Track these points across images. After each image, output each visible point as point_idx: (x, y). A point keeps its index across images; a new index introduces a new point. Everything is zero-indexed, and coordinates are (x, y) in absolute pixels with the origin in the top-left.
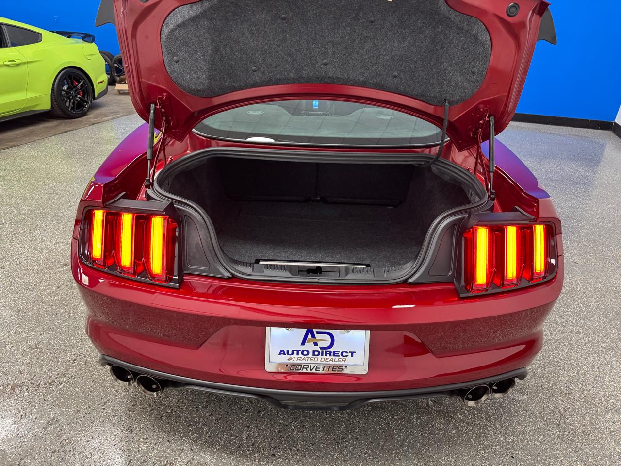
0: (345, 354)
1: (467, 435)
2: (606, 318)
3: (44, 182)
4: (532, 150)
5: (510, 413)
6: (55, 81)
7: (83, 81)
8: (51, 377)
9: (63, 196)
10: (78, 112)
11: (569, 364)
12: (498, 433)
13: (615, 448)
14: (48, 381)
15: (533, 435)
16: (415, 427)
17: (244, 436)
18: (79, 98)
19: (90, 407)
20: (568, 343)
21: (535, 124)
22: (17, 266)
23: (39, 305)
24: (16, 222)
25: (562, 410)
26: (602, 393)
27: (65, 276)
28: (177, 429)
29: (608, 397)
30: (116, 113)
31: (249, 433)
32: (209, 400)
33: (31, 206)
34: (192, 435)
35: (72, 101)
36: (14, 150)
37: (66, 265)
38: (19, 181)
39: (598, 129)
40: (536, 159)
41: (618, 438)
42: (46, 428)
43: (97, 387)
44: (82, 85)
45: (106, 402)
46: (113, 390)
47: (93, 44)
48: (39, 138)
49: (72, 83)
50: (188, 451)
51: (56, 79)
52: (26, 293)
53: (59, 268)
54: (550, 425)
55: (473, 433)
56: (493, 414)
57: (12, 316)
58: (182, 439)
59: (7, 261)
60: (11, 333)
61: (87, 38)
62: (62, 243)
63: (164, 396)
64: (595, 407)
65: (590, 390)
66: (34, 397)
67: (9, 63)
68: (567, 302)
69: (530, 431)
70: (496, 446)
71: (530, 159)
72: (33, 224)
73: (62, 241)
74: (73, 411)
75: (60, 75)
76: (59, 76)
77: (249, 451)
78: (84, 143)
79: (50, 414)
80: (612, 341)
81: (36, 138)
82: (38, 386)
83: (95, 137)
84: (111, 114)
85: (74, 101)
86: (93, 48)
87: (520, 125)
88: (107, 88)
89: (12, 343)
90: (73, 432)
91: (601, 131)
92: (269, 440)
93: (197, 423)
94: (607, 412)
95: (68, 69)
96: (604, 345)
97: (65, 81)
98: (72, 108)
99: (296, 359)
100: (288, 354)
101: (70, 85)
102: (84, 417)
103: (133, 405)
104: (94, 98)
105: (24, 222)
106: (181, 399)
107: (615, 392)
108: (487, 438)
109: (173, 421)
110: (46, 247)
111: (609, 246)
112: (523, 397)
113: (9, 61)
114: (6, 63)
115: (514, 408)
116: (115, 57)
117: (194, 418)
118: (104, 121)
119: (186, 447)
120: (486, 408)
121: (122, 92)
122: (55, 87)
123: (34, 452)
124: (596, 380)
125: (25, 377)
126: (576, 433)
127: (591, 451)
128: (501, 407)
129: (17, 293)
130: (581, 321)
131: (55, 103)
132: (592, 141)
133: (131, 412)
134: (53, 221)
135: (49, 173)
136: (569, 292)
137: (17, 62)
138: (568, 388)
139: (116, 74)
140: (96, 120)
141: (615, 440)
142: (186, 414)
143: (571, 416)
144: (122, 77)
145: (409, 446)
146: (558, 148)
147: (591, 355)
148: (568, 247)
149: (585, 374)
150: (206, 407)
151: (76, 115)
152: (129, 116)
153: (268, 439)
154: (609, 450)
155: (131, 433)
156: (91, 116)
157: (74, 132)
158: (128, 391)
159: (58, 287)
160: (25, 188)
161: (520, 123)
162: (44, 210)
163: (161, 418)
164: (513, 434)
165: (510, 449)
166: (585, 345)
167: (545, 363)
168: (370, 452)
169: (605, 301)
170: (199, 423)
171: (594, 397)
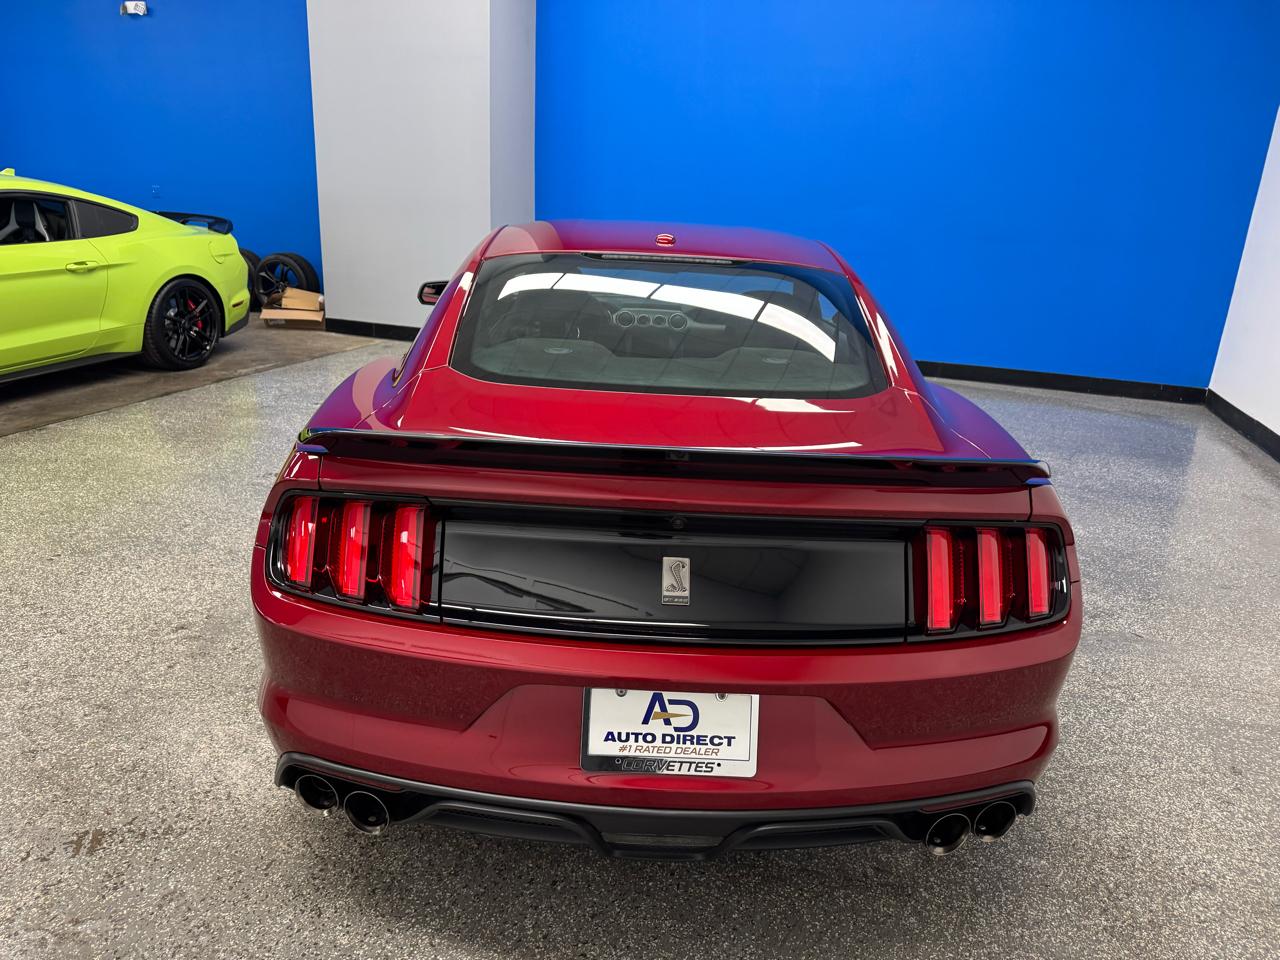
0: (716, 741)
1: (937, 925)
2: (1192, 730)
3: (132, 483)
4: (1055, 438)
5: (1015, 889)
6: (154, 300)
7: (205, 302)
8: (165, 820)
9: (169, 507)
10: (192, 357)
11: (1124, 808)
12: (995, 923)
13: (1207, 949)
14: (160, 827)
15: (1059, 927)
16: (841, 910)
17: (528, 924)
18: (195, 332)
19: (240, 872)
20: (1123, 772)
21: (1059, 392)
22: (90, 629)
23: (136, 698)
24: (83, 552)
25: (1111, 885)
26: (1185, 857)
27: (181, 648)
28: (404, 910)
29: (1196, 864)
30: (263, 361)
31: (537, 919)
32: (462, 862)
33: (109, 525)
34: (431, 920)
35: (182, 337)
36: (70, 425)
37: (183, 628)
38: (83, 480)
39: (1178, 401)
40: (1061, 454)
41: (1214, 932)
42: (160, 907)
43: (251, 839)
44: (203, 309)
45: (271, 864)
46: (281, 844)
47: (230, 235)
48: (116, 404)
49: (186, 305)
50: (425, 947)
51: (156, 296)
52: (111, 677)
53: (169, 633)
54: (1090, 909)
55: (949, 923)
56: (985, 891)
57: (86, 715)
58: (413, 926)
59: (71, 620)
60: (86, 744)
61: (218, 225)
62: (173, 590)
63: (378, 855)
64: (1172, 881)
65: (1163, 852)
66: (135, 853)
67: (74, 267)
68: (1121, 703)
69: (1053, 920)
70: (990, 943)
71: (1050, 453)
72: (115, 556)
73: (172, 586)
74: (209, 878)
75: (166, 289)
76: (163, 293)
77: (538, 947)
78: (205, 414)
79: (168, 882)
80: (1203, 770)
81: (111, 405)
82: (143, 835)
83: (225, 404)
84: (254, 364)
85: (185, 338)
86: (228, 243)
87: (1031, 393)
88: (247, 316)
89: (89, 762)
90: (212, 913)
91: (1185, 405)
92: (575, 930)
93: (440, 901)
94: (1193, 889)
95: (183, 280)
96: (1188, 776)
97: (173, 302)
98: (182, 351)
99: (633, 749)
100: (620, 740)
101: (182, 309)
102: (231, 888)
103: (321, 870)
104: (223, 333)
105: (99, 553)
106: (409, 859)
107: (1208, 857)
108: (974, 931)
109: (395, 894)
110: (142, 596)
111: (1198, 607)
112: (1039, 863)
113: (76, 264)
114: (69, 267)
115: (1023, 881)
116: (263, 261)
117: (435, 891)
118: (240, 375)
119: (422, 940)
120: (972, 881)
121: (271, 323)
122: (154, 311)
123: (141, 946)
124: (1175, 836)
125: (117, 819)
126: (1136, 923)
127: (1165, 955)
128: (1000, 879)
129: (93, 676)
130: (1147, 736)
131: (150, 341)
132: (1166, 422)
133: (317, 881)
134: (152, 552)
135: (139, 466)
136: (1124, 685)
137: (90, 265)
138: (1123, 848)
139: (261, 291)
140: (224, 373)
141: (1207, 936)
142: (421, 885)
143: (1127, 894)
144: (274, 296)
145: (831, 942)
146: (1103, 435)
147: (1164, 793)
148: (1122, 609)
149: (1153, 825)
150: (456, 874)
151: (188, 364)
152: (287, 367)
153: (572, 929)
154: (1196, 953)
155: (319, 916)
156: (214, 366)
157: (184, 394)
158: (310, 846)
159: (170, 667)
160: (97, 493)
161: (1033, 389)
162: (135, 531)
163: (373, 891)
164: (1023, 924)
165: (1016, 949)
166: (1153, 776)
167: (1080, 806)
168: (760, 952)
169: (1192, 702)
170: (444, 900)
171: (1170, 863)
